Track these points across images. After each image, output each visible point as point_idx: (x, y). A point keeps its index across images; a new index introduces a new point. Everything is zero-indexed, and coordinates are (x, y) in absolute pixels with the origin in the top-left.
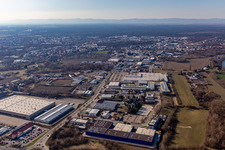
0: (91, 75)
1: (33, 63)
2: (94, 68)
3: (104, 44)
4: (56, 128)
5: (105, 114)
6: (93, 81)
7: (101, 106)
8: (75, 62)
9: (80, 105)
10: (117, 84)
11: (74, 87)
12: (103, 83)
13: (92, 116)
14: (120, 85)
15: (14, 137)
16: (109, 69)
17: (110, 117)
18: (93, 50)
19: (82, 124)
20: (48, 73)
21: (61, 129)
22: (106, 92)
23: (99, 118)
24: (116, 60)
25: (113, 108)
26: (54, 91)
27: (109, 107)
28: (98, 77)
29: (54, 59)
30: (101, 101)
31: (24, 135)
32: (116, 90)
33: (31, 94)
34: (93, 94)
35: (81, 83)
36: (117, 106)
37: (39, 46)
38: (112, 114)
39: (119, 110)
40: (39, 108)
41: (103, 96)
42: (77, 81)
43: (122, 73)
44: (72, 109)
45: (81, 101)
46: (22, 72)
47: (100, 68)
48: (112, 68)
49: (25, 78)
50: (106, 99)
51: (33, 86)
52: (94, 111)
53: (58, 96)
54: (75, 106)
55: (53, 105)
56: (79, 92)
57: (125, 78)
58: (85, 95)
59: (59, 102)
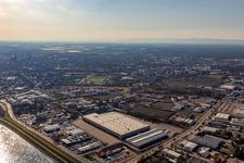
0: (197, 101)
1: (139, 82)
2: (201, 94)
3: (219, 67)
4: (145, 155)
5: (203, 151)
6: (197, 109)
7: (200, 140)
8: (181, 85)
9: (176, 134)
10: (227, 116)
11: (175, 113)
12: (209, 112)
13: (187, 150)
14: (230, 118)
15: (102, 154)
16: (220, 96)
17: (209, 157)
18: (204, 73)
19: (173, 157)
20: (150, 93)
21: (149, 158)
22: (210, 125)
23: (195, 155)
24: (231, 87)
25: (215, 145)
26: (152, 114)
27: (210, 144)
28: (204, 105)
29: (160, 79)
30: (202, 134)
31: (112, 155)
32: (223, 124)
33: (129, 113)
34: (194, 124)
35: (183, 109)
36: (221, 145)
37: (147, 65)
38: (213, 154)
39: (223, 149)
40: (132, 130)
41: (206, 128)
42: (178, 106)
43: (236, 104)
44: (166, 138)
45: (179, 130)
46: (126, 89)
47: (208, 94)
48: (224, 96)
49: (128, 96)
50: (209, 133)
51: (132, 105)
52: (190, 145)
53: (155, 120)
54: (171, 135)
55: (147, 129)
56: (179, 119)
57: (238, 111)
58: (185, 124)
59: (154, 127)
